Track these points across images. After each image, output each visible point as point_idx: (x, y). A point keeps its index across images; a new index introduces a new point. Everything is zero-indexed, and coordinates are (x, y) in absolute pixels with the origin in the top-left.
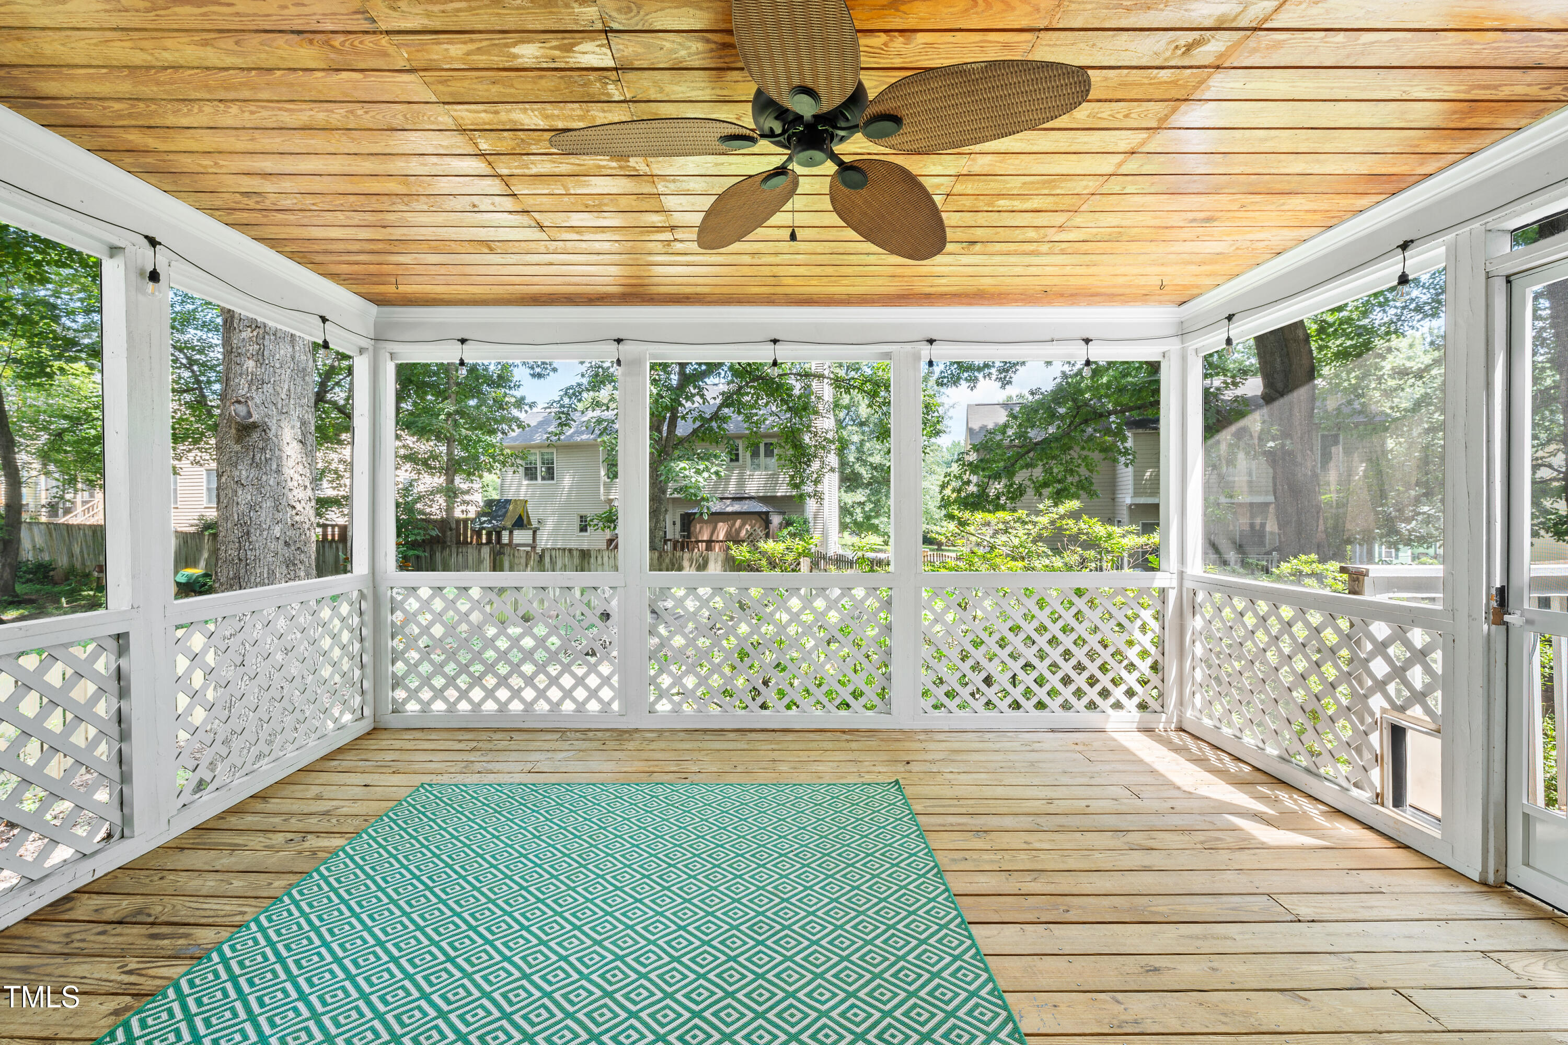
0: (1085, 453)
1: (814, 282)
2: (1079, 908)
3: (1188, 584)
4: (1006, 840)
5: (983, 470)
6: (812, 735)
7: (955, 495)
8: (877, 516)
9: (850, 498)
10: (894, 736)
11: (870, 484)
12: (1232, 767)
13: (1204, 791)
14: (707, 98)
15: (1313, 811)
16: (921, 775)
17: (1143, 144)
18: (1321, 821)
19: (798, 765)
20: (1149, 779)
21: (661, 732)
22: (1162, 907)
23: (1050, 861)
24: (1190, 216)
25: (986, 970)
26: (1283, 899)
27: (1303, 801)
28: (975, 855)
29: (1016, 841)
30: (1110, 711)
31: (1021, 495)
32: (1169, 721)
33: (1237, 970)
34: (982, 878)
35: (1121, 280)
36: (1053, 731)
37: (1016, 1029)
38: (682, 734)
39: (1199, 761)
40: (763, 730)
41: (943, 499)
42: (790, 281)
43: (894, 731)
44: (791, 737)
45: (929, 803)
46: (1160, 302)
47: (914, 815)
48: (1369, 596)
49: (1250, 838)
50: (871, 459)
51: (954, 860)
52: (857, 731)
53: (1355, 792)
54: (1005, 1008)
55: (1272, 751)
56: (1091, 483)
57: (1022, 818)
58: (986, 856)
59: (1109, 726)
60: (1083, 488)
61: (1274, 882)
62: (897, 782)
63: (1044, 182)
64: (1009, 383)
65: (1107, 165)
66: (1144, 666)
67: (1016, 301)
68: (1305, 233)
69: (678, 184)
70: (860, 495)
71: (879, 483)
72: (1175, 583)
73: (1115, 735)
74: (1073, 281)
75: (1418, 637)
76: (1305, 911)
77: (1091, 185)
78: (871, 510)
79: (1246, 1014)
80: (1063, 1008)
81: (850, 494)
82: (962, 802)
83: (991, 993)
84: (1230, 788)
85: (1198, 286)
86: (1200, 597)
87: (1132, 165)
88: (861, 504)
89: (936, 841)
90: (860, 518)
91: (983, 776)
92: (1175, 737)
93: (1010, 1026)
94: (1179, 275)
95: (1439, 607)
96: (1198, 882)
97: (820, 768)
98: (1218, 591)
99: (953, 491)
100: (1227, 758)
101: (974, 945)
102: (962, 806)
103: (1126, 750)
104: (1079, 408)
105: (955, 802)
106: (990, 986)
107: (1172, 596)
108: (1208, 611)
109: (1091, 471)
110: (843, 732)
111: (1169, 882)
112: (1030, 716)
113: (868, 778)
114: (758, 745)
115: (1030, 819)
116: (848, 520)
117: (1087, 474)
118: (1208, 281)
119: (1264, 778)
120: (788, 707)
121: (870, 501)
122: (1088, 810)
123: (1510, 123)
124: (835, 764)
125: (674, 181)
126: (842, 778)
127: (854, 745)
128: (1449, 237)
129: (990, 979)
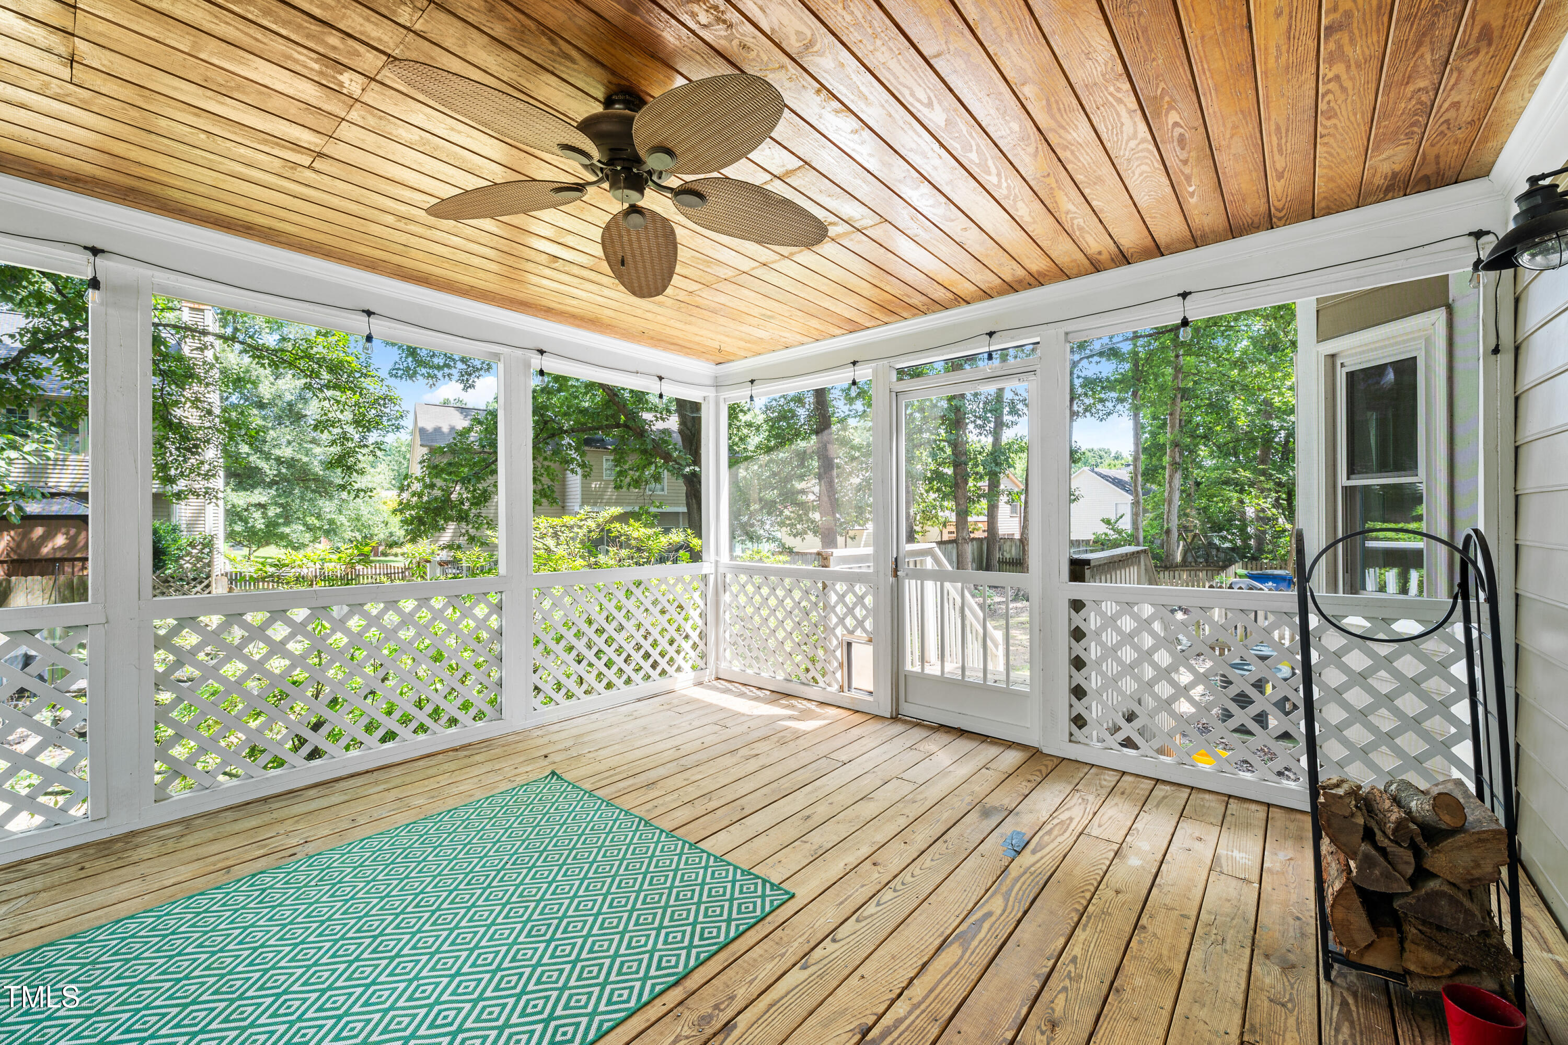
0: (546, 463)
1: (446, 265)
2: (751, 803)
3: (721, 570)
4: (671, 783)
5: (450, 474)
6: (421, 763)
7: (415, 499)
8: (287, 523)
9: (241, 499)
10: (511, 739)
11: (273, 483)
12: (759, 693)
13: (756, 712)
14: (505, 79)
15: (812, 706)
16: (568, 762)
17: (773, 262)
18: (818, 710)
19: (433, 793)
20: (723, 715)
21: (186, 822)
22: (786, 784)
23: (709, 785)
24: (764, 311)
25: (729, 864)
26: (832, 756)
27: (805, 702)
28: (660, 801)
29: (678, 781)
30: (676, 675)
31: (486, 501)
32: (711, 674)
33: (842, 798)
34: (677, 813)
35: (697, 339)
36: (639, 700)
37: (772, 885)
38: (228, 813)
39: (742, 695)
40: (352, 776)
41: (401, 503)
42: (421, 256)
43: (508, 735)
44: (396, 771)
45: (593, 780)
46: (707, 359)
47: (590, 793)
48: (834, 567)
49: (796, 731)
50: (277, 452)
51: (648, 811)
52: (470, 745)
53: (829, 689)
54: (757, 877)
55: (781, 676)
56: (553, 491)
57: (669, 765)
58: (668, 798)
59: (677, 687)
60: (545, 496)
61: (823, 749)
62: (553, 773)
63: (705, 261)
64: (472, 386)
65: (746, 265)
66: (694, 636)
67: (616, 333)
68: (806, 339)
69: (383, 123)
70: (259, 496)
71: (288, 481)
72: (713, 571)
73: (683, 692)
74: (668, 331)
75: (860, 589)
76: (845, 758)
77: (729, 273)
78: (278, 516)
79: (858, 817)
80: (784, 861)
81: (243, 493)
82: (618, 770)
83: (742, 875)
84: (768, 706)
85: (735, 355)
86: (729, 577)
87: (760, 272)
88: (260, 506)
89: (627, 802)
90: (260, 524)
91: (616, 747)
92: (716, 683)
93: (768, 885)
94: (730, 345)
95: (871, 570)
96: (792, 764)
97: (462, 788)
98: (744, 573)
99: (414, 494)
100: (754, 690)
101: (709, 855)
102: (619, 773)
103: (696, 701)
104: (546, 423)
105: (612, 772)
106: (739, 871)
107: (712, 579)
108: (735, 588)
109: (552, 480)
110: (455, 750)
111: (780, 770)
112: (623, 692)
113: (519, 780)
114: (362, 792)
115: (675, 763)
116: (238, 528)
117: (550, 483)
118: (743, 353)
119: (779, 696)
120: (347, 748)
121: (276, 504)
122: (705, 746)
123: (905, 314)
124: (476, 780)
125: (380, 118)
126: (495, 788)
127: (477, 758)
128: (874, 365)
129: (736, 868)
